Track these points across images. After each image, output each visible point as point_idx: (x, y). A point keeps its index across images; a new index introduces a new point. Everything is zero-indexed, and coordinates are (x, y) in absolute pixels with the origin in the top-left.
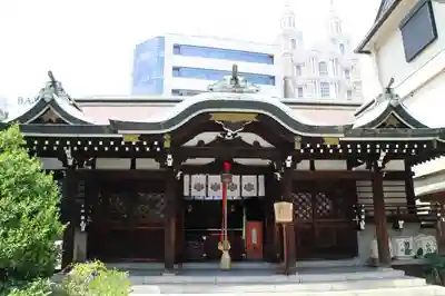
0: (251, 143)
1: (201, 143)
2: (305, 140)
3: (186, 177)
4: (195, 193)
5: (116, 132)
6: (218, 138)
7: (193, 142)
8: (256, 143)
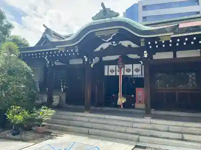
0: (127, 46)
1: (102, 49)
2: (147, 39)
3: (106, 67)
4: (110, 74)
5: (55, 47)
6: (110, 45)
7: (98, 49)
8: (129, 46)
